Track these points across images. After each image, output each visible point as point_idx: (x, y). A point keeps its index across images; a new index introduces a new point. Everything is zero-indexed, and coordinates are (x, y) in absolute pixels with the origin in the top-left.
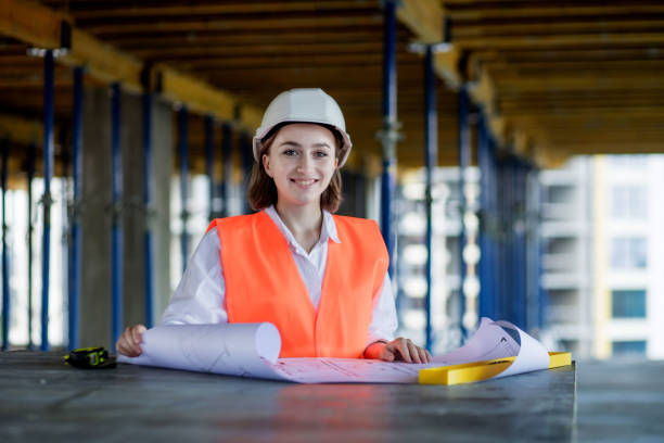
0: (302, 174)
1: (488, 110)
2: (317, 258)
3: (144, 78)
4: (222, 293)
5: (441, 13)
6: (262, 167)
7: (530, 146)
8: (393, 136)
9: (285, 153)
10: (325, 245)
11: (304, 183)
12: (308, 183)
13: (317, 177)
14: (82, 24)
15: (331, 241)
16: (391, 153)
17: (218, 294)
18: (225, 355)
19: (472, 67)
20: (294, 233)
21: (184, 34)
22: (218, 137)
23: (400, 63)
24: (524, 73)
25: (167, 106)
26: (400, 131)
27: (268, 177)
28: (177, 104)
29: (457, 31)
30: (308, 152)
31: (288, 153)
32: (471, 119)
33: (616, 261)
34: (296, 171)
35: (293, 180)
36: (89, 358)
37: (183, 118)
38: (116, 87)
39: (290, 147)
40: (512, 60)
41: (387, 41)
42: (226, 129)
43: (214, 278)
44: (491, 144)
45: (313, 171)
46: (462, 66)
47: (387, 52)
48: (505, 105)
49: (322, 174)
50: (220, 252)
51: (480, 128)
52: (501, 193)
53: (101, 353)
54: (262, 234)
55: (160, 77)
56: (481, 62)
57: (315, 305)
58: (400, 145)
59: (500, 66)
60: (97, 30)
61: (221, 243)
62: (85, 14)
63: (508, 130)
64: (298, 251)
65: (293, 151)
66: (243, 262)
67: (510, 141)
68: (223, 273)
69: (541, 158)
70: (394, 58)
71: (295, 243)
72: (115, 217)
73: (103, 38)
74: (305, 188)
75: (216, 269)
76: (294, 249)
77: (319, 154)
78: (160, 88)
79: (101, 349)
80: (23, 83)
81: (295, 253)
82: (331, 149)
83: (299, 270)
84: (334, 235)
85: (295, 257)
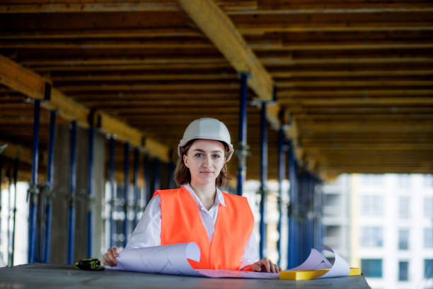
0: (206, 168)
1: (295, 143)
2: (213, 213)
3: (90, 119)
5: (271, 83)
6: (183, 161)
7: (317, 166)
8: (245, 153)
9: (196, 155)
10: (217, 207)
13: (213, 170)
14: (57, 85)
15: (220, 205)
16: (244, 163)
18: (169, 264)
19: (287, 117)
20: (200, 199)
21: (116, 92)
22: (131, 158)
23: (248, 113)
24: (317, 121)
25: (103, 136)
26: (248, 150)
27: (187, 168)
28: (108, 136)
29: (279, 94)
30: (209, 155)
31: (198, 155)
32: (285, 148)
33: (364, 242)
36: (90, 264)
37: (111, 144)
38: (74, 123)
39: (199, 152)
40: (309, 113)
41: (242, 99)
42: (136, 152)
44: (296, 164)
45: (212, 166)
46: (281, 115)
47: (241, 106)
48: (305, 140)
49: (216, 169)
51: (290, 154)
52: (300, 194)
53: (97, 262)
55: (100, 118)
56: (292, 114)
58: (248, 159)
59: (303, 116)
60: (65, 89)
62: (59, 79)
63: (305, 156)
65: (200, 154)
67: (306, 163)
69: (323, 175)
70: (246, 110)
71: (201, 204)
72: (71, 202)
73: (68, 94)
76: (201, 207)
77: (215, 156)
78: (99, 125)
79: (96, 260)
80: (16, 121)
81: (201, 210)
82: (222, 153)
83: (202, 219)
84: (222, 202)
85: (200, 212)
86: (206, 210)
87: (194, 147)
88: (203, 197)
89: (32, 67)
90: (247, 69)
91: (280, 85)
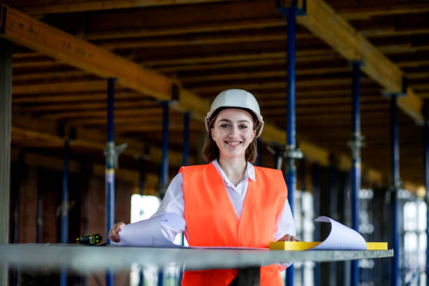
0: (232, 138)
4: (183, 208)
5: (400, 74)
6: (210, 136)
8: (359, 144)
9: (222, 126)
10: (246, 183)
11: (233, 143)
12: (235, 144)
13: (241, 140)
14: (188, 86)
15: (250, 180)
16: (357, 155)
17: (180, 209)
20: (227, 175)
27: (214, 142)
30: (236, 125)
31: (224, 126)
34: (228, 136)
35: (226, 142)
36: (89, 239)
39: (225, 122)
43: (178, 200)
45: (238, 136)
49: (244, 139)
50: (182, 185)
53: (97, 237)
54: (209, 175)
57: (238, 216)
58: (363, 150)
60: (198, 90)
61: (184, 180)
64: (229, 185)
65: (227, 125)
66: (196, 191)
68: (184, 198)
71: (227, 180)
74: (233, 147)
75: (180, 195)
76: (227, 183)
77: (242, 127)
79: (98, 235)
81: (227, 186)
82: (250, 124)
83: (230, 196)
84: (253, 177)
85: (227, 189)
86: (233, 187)
87: (219, 118)
88: (230, 171)
89: (155, 67)
90: (358, 58)
91: (411, 76)
